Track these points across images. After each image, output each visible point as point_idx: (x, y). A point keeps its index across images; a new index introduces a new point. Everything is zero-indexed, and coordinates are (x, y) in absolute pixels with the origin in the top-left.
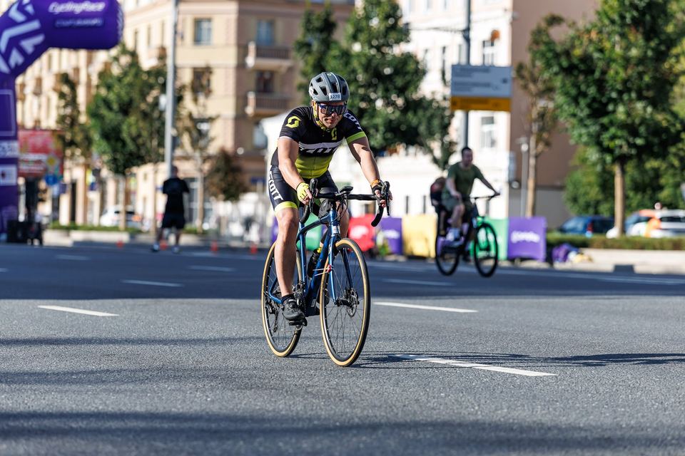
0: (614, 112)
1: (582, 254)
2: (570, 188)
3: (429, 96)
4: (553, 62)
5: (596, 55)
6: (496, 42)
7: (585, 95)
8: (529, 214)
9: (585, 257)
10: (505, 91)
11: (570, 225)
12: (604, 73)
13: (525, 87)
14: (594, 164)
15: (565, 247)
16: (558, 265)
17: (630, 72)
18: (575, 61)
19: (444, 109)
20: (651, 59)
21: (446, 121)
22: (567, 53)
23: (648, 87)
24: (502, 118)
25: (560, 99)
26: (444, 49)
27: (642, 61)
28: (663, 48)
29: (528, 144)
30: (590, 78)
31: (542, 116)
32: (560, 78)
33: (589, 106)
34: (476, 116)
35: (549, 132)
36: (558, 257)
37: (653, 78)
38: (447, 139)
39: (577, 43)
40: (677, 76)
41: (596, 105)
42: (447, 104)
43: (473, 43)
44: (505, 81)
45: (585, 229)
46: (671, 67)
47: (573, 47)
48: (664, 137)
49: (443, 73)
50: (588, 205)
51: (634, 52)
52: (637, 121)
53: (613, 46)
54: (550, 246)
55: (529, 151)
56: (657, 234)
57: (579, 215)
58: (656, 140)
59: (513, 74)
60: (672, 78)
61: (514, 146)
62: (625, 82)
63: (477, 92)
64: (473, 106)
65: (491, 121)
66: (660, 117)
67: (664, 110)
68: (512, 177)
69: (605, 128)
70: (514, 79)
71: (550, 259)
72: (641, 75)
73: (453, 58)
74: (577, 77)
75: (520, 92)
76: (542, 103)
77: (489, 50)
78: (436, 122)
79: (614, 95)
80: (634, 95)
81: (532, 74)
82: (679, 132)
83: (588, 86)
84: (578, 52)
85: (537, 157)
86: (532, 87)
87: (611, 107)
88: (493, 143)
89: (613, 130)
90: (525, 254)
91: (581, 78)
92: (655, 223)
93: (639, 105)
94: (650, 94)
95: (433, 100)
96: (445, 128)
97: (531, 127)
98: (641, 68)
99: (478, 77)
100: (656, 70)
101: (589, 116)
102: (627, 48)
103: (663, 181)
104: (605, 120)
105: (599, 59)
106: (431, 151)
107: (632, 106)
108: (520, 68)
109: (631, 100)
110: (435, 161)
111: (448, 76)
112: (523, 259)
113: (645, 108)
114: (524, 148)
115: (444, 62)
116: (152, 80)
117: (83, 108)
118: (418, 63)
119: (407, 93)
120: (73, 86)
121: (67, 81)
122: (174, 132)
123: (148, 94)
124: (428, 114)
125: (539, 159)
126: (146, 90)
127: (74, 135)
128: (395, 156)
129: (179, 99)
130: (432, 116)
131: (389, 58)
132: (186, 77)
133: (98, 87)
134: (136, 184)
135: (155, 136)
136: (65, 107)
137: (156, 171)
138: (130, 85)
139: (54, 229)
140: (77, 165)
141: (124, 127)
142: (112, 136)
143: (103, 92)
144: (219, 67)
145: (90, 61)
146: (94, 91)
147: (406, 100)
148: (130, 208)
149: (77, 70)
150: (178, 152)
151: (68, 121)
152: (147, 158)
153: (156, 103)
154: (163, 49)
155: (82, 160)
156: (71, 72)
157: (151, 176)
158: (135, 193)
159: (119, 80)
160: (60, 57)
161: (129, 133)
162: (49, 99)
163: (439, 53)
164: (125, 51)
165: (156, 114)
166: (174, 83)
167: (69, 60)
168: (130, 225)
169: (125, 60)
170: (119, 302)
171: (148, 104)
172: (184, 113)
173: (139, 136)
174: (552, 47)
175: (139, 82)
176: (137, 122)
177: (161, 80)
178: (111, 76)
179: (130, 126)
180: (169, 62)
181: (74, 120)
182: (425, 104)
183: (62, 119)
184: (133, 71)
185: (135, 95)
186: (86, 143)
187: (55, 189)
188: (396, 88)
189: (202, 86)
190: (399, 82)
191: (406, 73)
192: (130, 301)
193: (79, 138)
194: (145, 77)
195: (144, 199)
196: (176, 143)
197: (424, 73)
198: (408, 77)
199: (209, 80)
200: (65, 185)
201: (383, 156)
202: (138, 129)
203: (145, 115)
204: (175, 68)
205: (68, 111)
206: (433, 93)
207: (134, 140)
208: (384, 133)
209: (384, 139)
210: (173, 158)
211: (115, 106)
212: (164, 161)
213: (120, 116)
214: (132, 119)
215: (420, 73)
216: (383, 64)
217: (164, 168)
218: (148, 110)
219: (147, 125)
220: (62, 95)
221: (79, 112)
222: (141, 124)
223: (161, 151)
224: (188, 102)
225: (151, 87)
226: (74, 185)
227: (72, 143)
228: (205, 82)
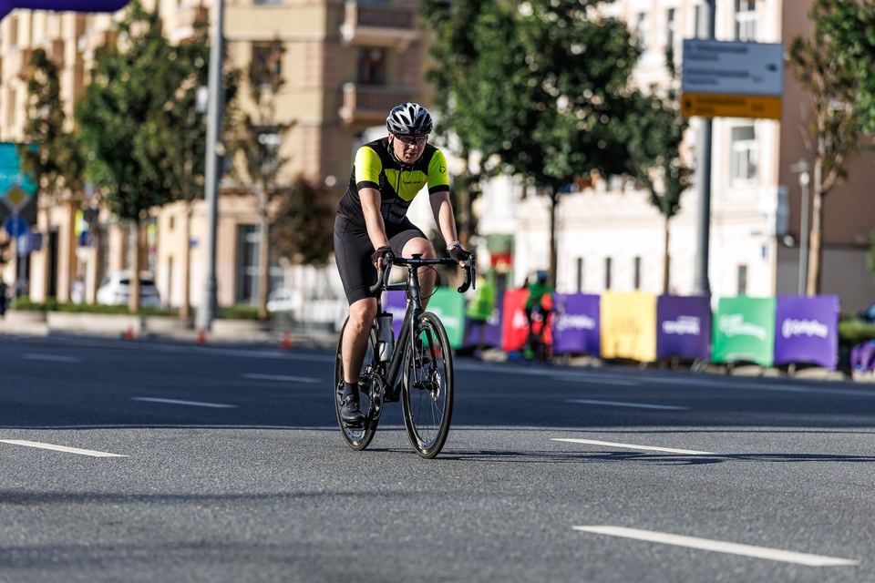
3: (646, 92)
4: (851, 36)
6: (757, 3)
8: (811, 290)
10: (772, 84)
13: (806, 78)
15: (872, 347)
16: (859, 376)
19: (672, 114)
21: (675, 134)
24: (767, 130)
25: (864, 98)
26: (671, 13)
29: (811, 172)
31: (834, 126)
32: (863, 63)
34: (723, 126)
35: (845, 153)
36: (859, 363)
38: (675, 164)
42: (676, 106)
43: (720, 3)
44: (772, 68)
49: (669, 54)
54: (846, 344)
55: (811, 183)
59: (786, 56)
61: (786, 176)
63: (727, 86)
64: (720, 109)
65: (749, 134)
68: (784, 228)
70: (786, 64)
71: (845, 365)
73: (686, 28)
75: (799, 86)
76: (834, 105)
77: (745, 16)
78: (657, 136)
81: (817, 57)
85: (823, 195)
86: (816, 77)
88: (752, 171)
90: (805, 357)
95: (651, 99)
96: (673, 146)
97: (816, 145)
99: (727, 62)
106: (650, 185)
108: (796, 46)
110: (656, 200)
111: (678, 59)
112: (801, 366)
114: (804, 179)
115: (671, 35)
116: (185, 63)
117: (68, 108)
118: (627, 36)
119: (609, 87)
120: (53, 71)
121: (43, 62)
122: (221, 149)
123: (178, 86)
124: (644, 122)
125: (827, 198)
126: (174, 78)
127: (54, 152)
128: (588, 192)
129: (228, 93)
130: (650, 126)
131: (579, 26)
132: (241, 57)
133: (94, 73)
134: (157, 234)
135: (189, 155)
136: (40, 105)
137: (190, 215)
138: (147, 69)
139: (20, 308)
140: (59, 203)
141: (138, 140)
142: (117, 155)
143: (103, 81)
144: (296, 41)
145: (81, 31)
146: (87, 80)
147: (608, 97)
148: (146, 275)
149: (59, 44)
150: (227, 183)
151: (44, 129)
152: (175, 192)
153: (191, 101)
154: (203, 11)
155: (67, 194)
156: (48, 47)
157: (181, 222)
158: (155, 249)
159: (130, 62)
160: (31, 20)
161: (147, 152)
162: (13, 94)
163: (662, 18)
164: (139, 14)
165: (190, 120)
166: (221, 67)
167: (46, 27)
168: (146, 303)
169: (139, 28)
170: (130, 434)
171: (176, 102)
172: (238, 117)
173: (163, 155)
174: (852, 12)
175: (163, 67)
176: (158, 131)
177: (199, 62)
178: (116, 54)
179: (147, 138)
180: (214, 32)
181: (54, 129)
182: (639, 105)
183: (33, 127)
184: (153, 46)
185: (157, 88)
186: (74, 166)
187: (22, 243)
188: (590, 79)
189: (268, 72)
190: (596, 68)
191: (608, 54)
192: (147, 433)
193: (63, 157)
194: (173, 57)
195: (171, 260)
196: (223, 167)
197: (638, 52)
198: (610, 61)
199: (279, 63)
200: (40, 236)
201: (568, 192)
202: (161, 143)
203: (172, 120)
204: (224, 42)
205: (45, 112)
206: (653, 86)
207: (154, 162)
208: (570, 154)
209: (571, 163)
210: (218, 194)
211: (123, 106)
212: (203, 197)
213: (130, 123)
214: (151, 127)
215: (631, 53)
216: (570, 39)
217: (203, 208)
218: (177, 112)
219: (175, 138)
220: (34, 87)
221: (63, 115)
222: (165, 135)
223: (199, 180)
224: (244, 101)
225: (183, 75)
226: (54, 236)
227: (50, 167)
228: (272, 66)
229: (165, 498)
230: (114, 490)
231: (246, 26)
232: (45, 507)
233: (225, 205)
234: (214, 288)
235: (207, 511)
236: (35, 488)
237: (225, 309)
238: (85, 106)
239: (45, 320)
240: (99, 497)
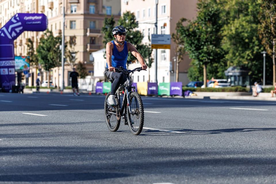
0: (203, 48)
1: (194, 93)
2: (190, 72)
3: (145, 44)
4: (183, 33)
5: (197, 31)
6: (166, 27)
7: (194, 43)
8: (177, 81)
9: (195, 94)
10: (168, 42)
11: (190, 84)
12: (200, 36)
13: (175, 41)
14: (197, 65)
15: (188, 91)
16: (186, 97)
17: (208, 36)
18: (191, 33)
19: (150, 48)
20: (214, 31)
21: (150, 52)
22: (188, 30)
23: (214, 40)
24: (168, 51)
25: (186, 45)
26: (149, 29)
27: (211, 32)
28: (218, 28)
29: (176, 59)
30: (195, 38)
31: (180, 50)
32: (186, 38)
33: (195, 47)
34: (159, 50)
35: (182, 55)
36: (186, 95)
37: (215, 37)
38: (150, 58)
39: (191, 27)
40: (223, 37)
41: (197, 46)
42: (150, 47)
43: (158, 27)
44: (168, 39)
45: (195, 85)
46: (221, 34)
47: (190, 28)
48: (219, 56)
49: (149, 37)
50: (195, 78)
51: (209, 29)
52: (210, 51)
53: (202, 28)
54: (184, 91)
55: (176, 61)
56: (217, 87)
57: (193, 81)
58: (216, 57)
59: (171, 37)
60: (221, 37)
61: (171, 60)
62: (206, 39)
63: (160, 43)
64: (158, 47)
65: (164, 52)
66: (217, 50)
67: (219, 48)
68: (171, 69)
69: (200, 54)
70: (171, 38)
71: (183, 95)
72: (211, 37)
73: (152, 32)
74: (191, 37)
75: (174, 42)
76: (180, 46)
77: (163, 30)
78: (147, 53)
79: (203, 43)
80: (209, 43)
81: (177, 37)
82: (223, 55)
83: (195, 41)
84: (191, 30)
85: (179, 63)
86: (177, 41)
87: (202, 47)
88: (165, 59)
89: (203, 54)
90: (176, 94)
91: (192, 38)
92: (216, 83)
93: (211, 46)
94: (214, 43)
95: (146, 46)
96: (150, 54)
97: (177, 54)
98: (211, 35)
99: (160, 38)
100: (216, 35)
101: (195, 50)
102: (207, 28)
103: (218, 70)
104: (200, 51)
105: (198, 32)
107: (209, 46)
108: (173, 35)
109: (208, 45)
111: (151, 38)
112: (175, 95)
113: (213, 47)
114: (175, 60)
115: (149, 33)
116: (57, 40)
117: (35, 50)
118: (141, 34)
119: (138, 44)
120: (32, 43)
121: (30, 41)
122: (64, 57)
123: (56, 45)
124: (144, 50)
125: (179, 64)
126: (55, 44)
127: (32, 58)
128: (134, 63)
129: (65, 46)
130: (146, 51)
131: (132, 32)
132: (68, 39)
133: (40, 43)
134: (53, 73)
135: (58, 58)
136: (29, 49)
137: (59, 70)
138: (50, 42)
139: (27, 88)
140: (34, 68)
141: (49, 55)
142: (45, 58)
143: (42, 44)
144: (78, 36)
145: (37, 35)
146: (39, 44)
147: (137, 46)
148: (51, 81)
149: (33, 37)
150: (66, 63)
151: (31, 54)
152: (56, 65)
153: (58, 48)
154: (60, 31)
155: (35, 66)
156: (31, 38)
157: (57, 71)
158: (52, 76)
159: (47, 41)
160: (28, 33)
161: (50, 57)
162: (24, 47)
163: (148, 30)
164: (48, 32)
165: (58, 51)
166: (64, 41)
167: (30, 35)
168: (51, 86)
169: (48, 34)
170: (48, 111)
171: (56, 48)
172: (67, 51)
173: (53, 58)
174: (183, 28)
175: (53, 41)
176: (52, 54)
177: (60, 40)
178: (44, 39)
179: (50, 55)
180: (62, 35)
181: (32, 53)
182: (143, 47)
183: (29, 53)
184: (51, 38)
185: (52, 45)
186: (36, 61)
187: (27, 75)
188: (134, 42)
189: (73, 42)
190: (135, 40)
191: (137, 37)
192: (51, 111)
193: (34, 59)
194: (55, 39)
195: (55, 78)
196: (65, 60)
197: (143, 37)
198: (138, 38)
199: (75, 40)
200: (30, 74)
201: (130, 63)
202: (53, 56)
203: (55, 52)
204: (64, 37)
205: (31, 51)
206: (146, 43)
207: (52, 59)
208: (131, 56)
209: (131, 58)
210: (64, 65)
211: (46, 49)
212: (61, 66)
213: (47, 52)
214: (51, 53)
215: (142, 37)
216: (130, 34)
217: (61, 68)
218: (56, 50)
219: (56, 55)
220: (28, 46)
221: (34, 51)
222: (54, 54)
223: (60, 63)
224: (69, 47)
225: (57, 43)
226: (33, 74)
227: (32, 61)
228: (74, 41)
229: (55, 124)
230: (45, 122)
231: (68, 33)
232: (32, 126)
233: (65, 67)
234: (64, 83)
235: (63, 126)
236: (30, 122)
237: (66, 87)
238: (38, 49)
239: (31, 90)
240: (42, 124)
